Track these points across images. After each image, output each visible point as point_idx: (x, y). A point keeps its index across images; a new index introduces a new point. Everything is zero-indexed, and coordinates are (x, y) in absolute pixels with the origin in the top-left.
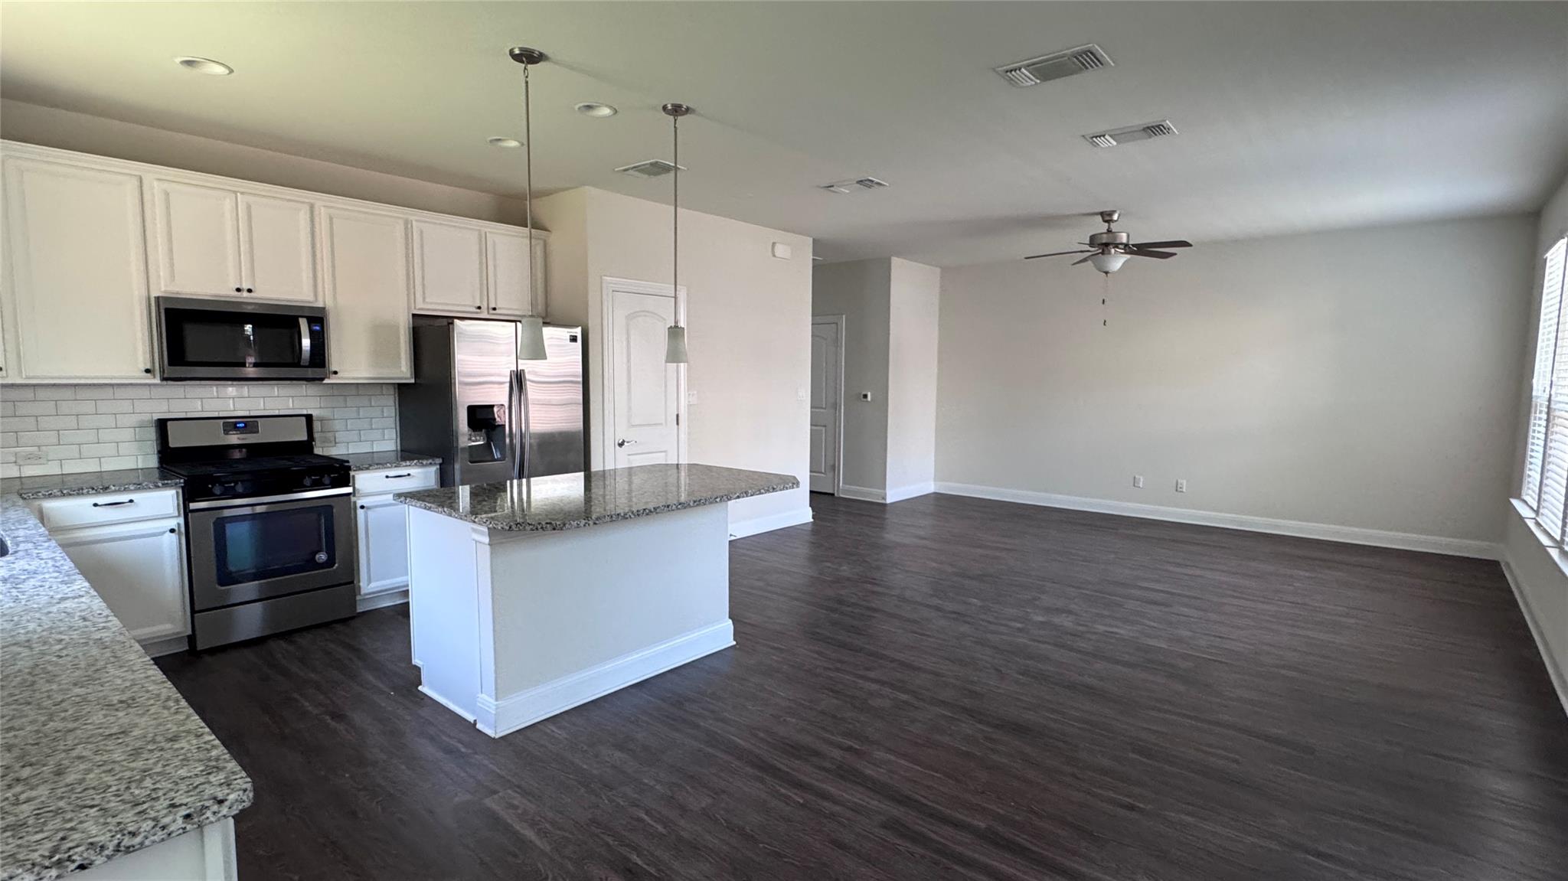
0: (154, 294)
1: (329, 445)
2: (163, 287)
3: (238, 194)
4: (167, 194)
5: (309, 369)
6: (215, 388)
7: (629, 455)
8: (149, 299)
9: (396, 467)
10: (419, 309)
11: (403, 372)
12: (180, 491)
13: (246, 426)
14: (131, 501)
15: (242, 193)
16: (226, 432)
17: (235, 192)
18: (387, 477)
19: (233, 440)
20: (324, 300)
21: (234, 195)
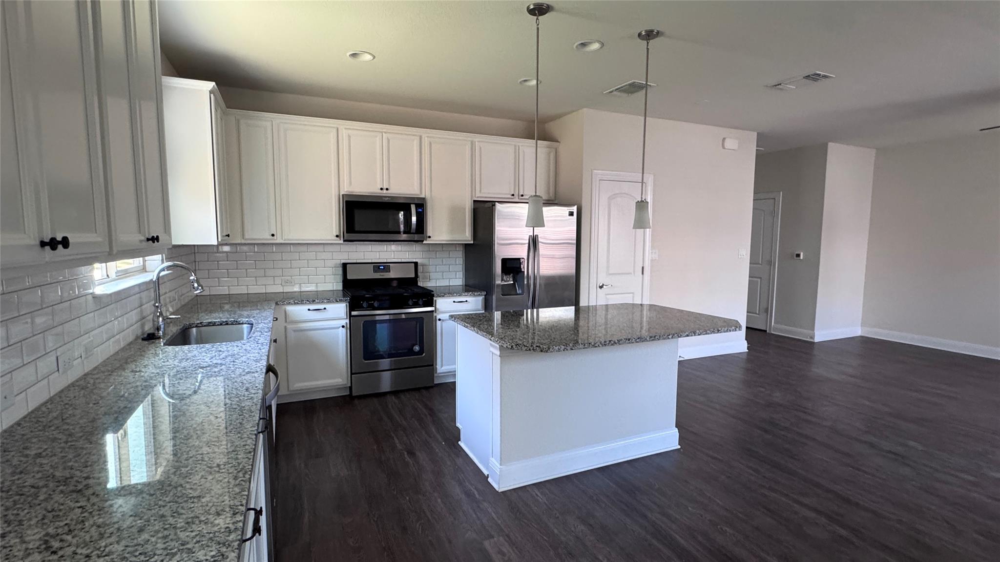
0: (342, 193)
1: (426, 280)
2: (346, 189)
3: (384, 134)
4: (349, 136)
5: (416, 235)
6: (370, 246)
7: (606, 295)
8: (339, 195)
9: (459, 296)
10: (478, 197)
11: (467, 237)
12: (348, 304)
13: (384, 268)
14: (325, 309)
15: (385, 133)
16: (375, 271)
17: (382, 132)
18: (454, 302)
19: (378, 276)
20: (425, 194)
21: (381, 134)
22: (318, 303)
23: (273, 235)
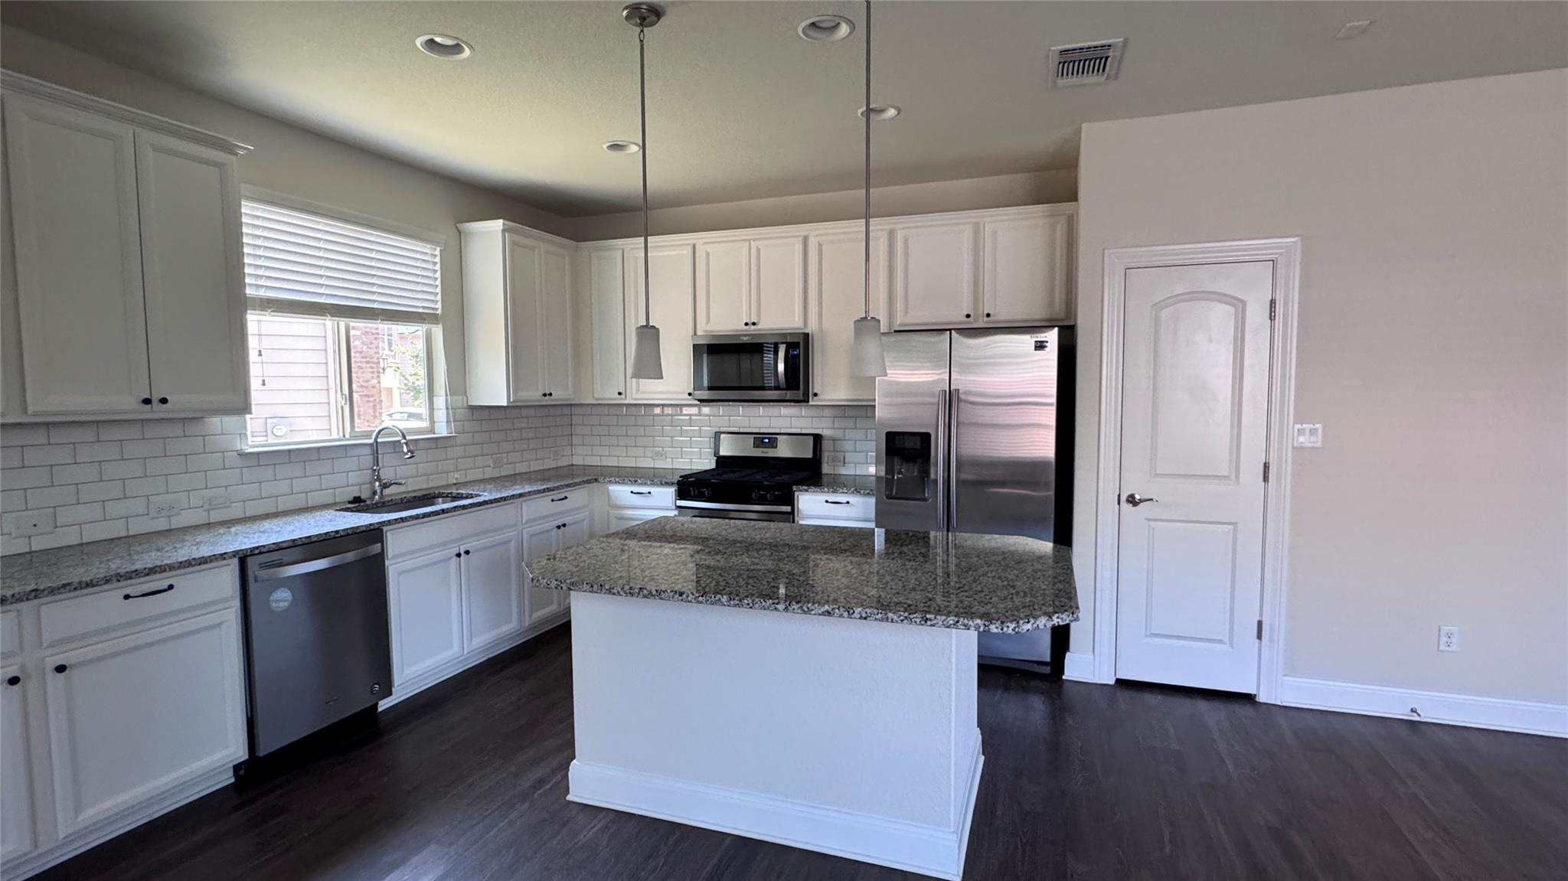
1: (839, 464)
2: (703, 328)
3: (751, 242)
4: (709, 254)
5: (788, 392)
6: (741, 408)
7: (1149, 520)
9: (832, 492)
10: (901, 325)
12: (675, 490)
13: (769, 442)
14: (650, 493)
15: (755, 240)
16: (756, 446)
17: (749, 240)
18: (827, 501)
19: (758, 453)
20: (812, 328)
21: (748, 243)
22: (640, 484)
23: (620, 394)
